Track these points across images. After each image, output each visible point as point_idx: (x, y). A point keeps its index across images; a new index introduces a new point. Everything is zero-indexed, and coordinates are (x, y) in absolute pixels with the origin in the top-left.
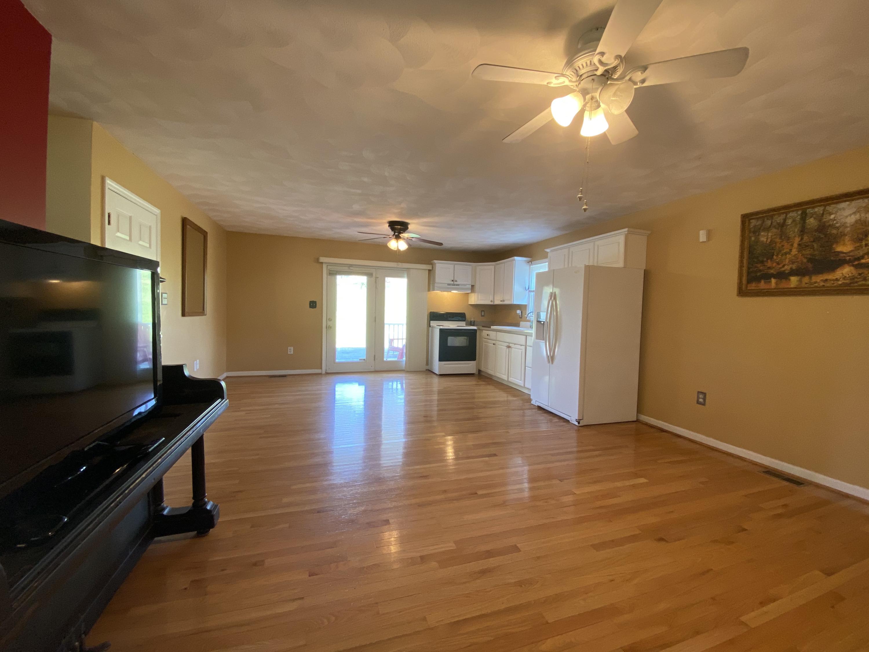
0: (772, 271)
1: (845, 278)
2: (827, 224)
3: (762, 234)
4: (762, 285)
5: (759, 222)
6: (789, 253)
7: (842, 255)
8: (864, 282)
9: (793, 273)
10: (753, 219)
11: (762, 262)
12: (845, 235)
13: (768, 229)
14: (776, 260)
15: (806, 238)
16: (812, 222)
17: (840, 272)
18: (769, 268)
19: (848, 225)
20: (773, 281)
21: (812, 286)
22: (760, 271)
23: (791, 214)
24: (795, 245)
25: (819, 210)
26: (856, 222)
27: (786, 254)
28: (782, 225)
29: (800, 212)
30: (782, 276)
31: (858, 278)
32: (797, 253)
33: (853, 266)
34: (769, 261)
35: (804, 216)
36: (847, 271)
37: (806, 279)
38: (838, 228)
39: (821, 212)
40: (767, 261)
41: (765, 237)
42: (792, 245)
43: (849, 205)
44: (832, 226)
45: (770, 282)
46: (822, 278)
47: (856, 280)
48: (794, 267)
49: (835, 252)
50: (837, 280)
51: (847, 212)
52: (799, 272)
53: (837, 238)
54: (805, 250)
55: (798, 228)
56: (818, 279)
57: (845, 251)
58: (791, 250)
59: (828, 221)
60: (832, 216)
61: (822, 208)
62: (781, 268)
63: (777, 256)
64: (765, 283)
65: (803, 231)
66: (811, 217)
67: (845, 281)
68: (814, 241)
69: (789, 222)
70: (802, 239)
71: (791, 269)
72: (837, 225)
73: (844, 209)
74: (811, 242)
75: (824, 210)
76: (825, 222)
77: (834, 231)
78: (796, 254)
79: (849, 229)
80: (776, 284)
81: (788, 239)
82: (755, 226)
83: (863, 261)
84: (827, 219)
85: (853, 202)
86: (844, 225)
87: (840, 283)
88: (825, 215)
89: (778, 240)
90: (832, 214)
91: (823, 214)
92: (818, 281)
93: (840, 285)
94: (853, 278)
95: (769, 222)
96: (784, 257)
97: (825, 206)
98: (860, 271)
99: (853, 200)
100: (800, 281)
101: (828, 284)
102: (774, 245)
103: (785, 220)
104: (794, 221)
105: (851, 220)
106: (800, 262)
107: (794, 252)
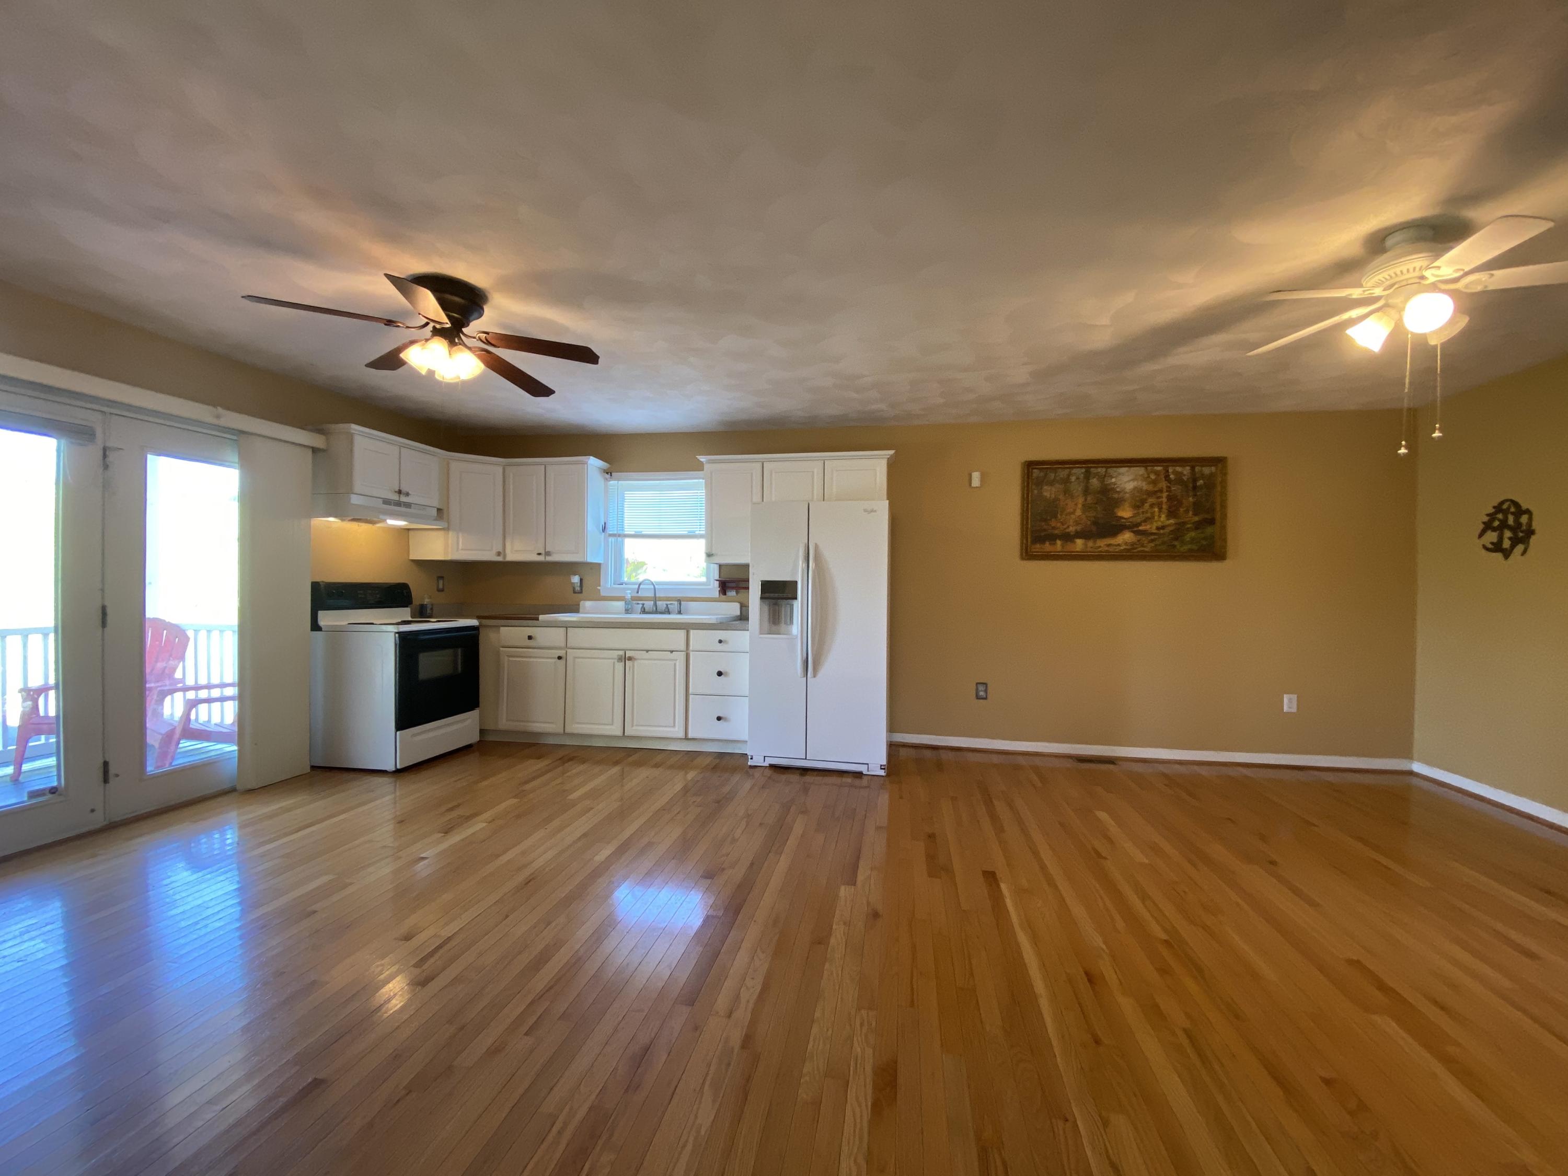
0: (1056, 532)
1: (1126, 544)
2: (1109, 487)
3: (1045, 487)
4: (1047, 547)
5: (1042, 474)
6: (1073, 513)
7: (1123, 520)
8: (1142, 549)
9: (1079, 535)
10: (1035, 468)
11: (1045, 520)
12: (1125, 501)
13: (1051, 484)
14: (1059, 519)
15: (1089, 498)
16: (1095, 482)
17: (1121, 537)
18: (1054, 528)
19: (1128, 491)
20: (1059, 542)
21: (1096, 550)
22: (1045, 530)
23: (1074, 471)
24: (1080, 506)
25: (1102, 471)
26: (1135, 488)
27: (1070, 514)
28: (1066, 481)
29: (1083, 470)
30: (1068, 538)
31: (1137, 545)
32: (1081, 514)
33: (1134, 532)
34: (1053, 520)
35: (1088, 475)
36: (1127, 537)
37: (1090, 544)
38: (1119, 492)
39: (1104, 474)
40: (1050, 520)
41: (1048, 492)
42: (1076, 505)
43: (1127, 471)
44: (1113, 490)
45: (1055, 544)
46: (1106, 543)
47: (1135, 546)
48: (1079, 528)
49: (1116, 517)
50: (1119, 545)
51: (1125, 479)
52: (1084, 535)
53: (1118, 503)
54: (1089, 511)
55: (1081, 487)
56: (1102, 543)
57: (1126, 517)
58: (1075, 510)
59: (1109, 485)
60: (1113, 480)
61: (1104, 470)
62: (1065, 529)
63: (1061, 515)
64: (1050, 544)
65: (1086, 491)
66: (1094, 478)
67: (1127, 547)
68: (1096, 503)
69: (1073, 478)
70: (1086, 500)
71: (1076, 530)
72: (1118, 490)
73: (1123, 474)
74: (1094, 503)
75: (1106, 471)
76: (1107, 484)
77: (1116, 496)
78: (1080, 516)
79: (1128, 495)
80: (1063, 546)
81: (1072, 497)
82: (1037, 478)
83: (1140, 528)
84: (1108, 483)
85: (1132, 469)
86: (1123, 491)
87: (1122, 548)
88: (1106, 478)
89: (1061, 497)
90: (1113, 478)
91: (1105, 476)
92: (1102, 546)
93: (1121, 551)
94: (1133, 544)
95: (1052, 476)
96: (1068, 517)
97: (1107, 468)
98: (1139, 537)
99: (1131, 467)
100: (1086, 545)
101: (1111, 549)
102: (1058, 502)
103: (1069, 475)
104: (1078, 478)
105: (1130, 486)
106: (1084, 525)
107: (1079, 512)
